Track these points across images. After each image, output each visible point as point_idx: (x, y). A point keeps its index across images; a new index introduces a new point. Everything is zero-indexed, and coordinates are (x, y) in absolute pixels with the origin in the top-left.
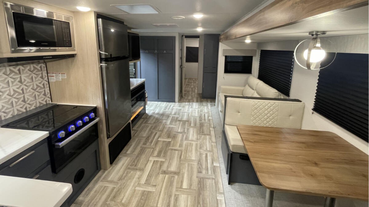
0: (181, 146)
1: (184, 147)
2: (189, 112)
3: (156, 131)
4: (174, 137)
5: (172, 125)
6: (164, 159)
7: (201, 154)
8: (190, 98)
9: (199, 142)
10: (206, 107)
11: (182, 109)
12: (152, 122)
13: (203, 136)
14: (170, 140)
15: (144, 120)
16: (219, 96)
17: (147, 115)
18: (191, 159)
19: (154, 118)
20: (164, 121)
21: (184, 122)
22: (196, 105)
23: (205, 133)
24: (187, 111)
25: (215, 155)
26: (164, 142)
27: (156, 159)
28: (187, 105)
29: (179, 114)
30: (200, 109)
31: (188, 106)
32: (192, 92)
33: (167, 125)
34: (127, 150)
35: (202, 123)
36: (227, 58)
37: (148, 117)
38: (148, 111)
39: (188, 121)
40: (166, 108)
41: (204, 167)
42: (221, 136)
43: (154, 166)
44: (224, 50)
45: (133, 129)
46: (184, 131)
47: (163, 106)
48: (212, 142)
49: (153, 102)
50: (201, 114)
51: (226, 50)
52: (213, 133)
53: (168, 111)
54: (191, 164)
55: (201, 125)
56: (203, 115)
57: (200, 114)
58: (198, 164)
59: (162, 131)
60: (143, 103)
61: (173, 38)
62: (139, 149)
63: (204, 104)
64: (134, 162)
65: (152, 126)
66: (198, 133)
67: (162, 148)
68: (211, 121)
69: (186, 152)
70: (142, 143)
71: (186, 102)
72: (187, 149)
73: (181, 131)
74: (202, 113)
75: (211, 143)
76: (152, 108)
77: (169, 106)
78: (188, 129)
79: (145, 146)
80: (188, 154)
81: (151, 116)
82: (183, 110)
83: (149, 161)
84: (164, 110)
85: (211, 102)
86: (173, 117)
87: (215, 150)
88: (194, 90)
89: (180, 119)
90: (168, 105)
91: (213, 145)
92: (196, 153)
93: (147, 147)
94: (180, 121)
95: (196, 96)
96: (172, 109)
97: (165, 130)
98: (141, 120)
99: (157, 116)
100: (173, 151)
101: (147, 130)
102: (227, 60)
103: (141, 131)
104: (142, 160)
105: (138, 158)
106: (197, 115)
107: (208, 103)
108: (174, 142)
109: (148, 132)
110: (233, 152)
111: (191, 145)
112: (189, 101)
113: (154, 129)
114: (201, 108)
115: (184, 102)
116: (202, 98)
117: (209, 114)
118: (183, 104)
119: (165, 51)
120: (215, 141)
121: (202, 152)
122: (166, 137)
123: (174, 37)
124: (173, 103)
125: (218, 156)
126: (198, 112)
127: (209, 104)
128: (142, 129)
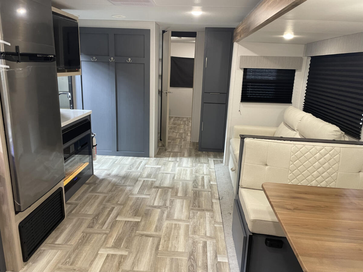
0: (158, 229)
1: (164, 231)
2: (175, 172)
3: (113, 204)
4: (147, 214)
5: (142, 194)
6: (127, 251)
7: (194, 243)
8: (176, 150)
9: (192, 223)
10: (205, 165)
11: (163, 168)
12: (105, 191)
13: (199, 213)
14: (137, 219)
15: (89, 187)
16: (229, 144)
17: (96, 178)
18: (176, 250)
19: (109, 182)
20: (128, 188)
21: (165, 190)
22: (188, 161)
23: (204, 207)
24: (172, 171)
25: (220, 244)
26: (126, 222)
27: (112, 252)
28: (172, 161)
29: (156, 176)
30: (194, 169)
31: (172, 163)
32: (181, 141)
33: (133, 194)
34: (57, 238)
35: (198, 192)
36: (248, 73)
37: (97, 182)
38: (97, 171)
39: (172, 188)
40: (133, 166)
41: (200, 263)
42: (232, 212)
43: (107, 264)
44: (242, 57)
45: (68, 201)
46: (165, 204)
47: (127, 163)
48: (216, 222)
49: (107, 157)
50: (196, 177)
51: (247, 57)
52: (217, 207)
53: (135, 172)
54: (177, 259)
55: (196, 195)
56: (200, 178)
57: (194, 176)
58: (190, 258)
59: (124, 204)
60: (87, 158)
61: (146, 33)
62: (79, 235)
63: (203, 159)
64: (69, 257)
65: (105, 197)
66: (191, 207)
67: (123, 233)
68: (215, 188)
69: (166, 239)
70: (85, 225)
71: (169, 157)
72: (170, 234)
73: (160, 205)
74: (198, 174)
75: (214, 225)
76: (105, 167)
77: (138, 163)
78: (172, 202)
79: (91, 230)
80: (172, 243)
81: (103, 180)
82: (164, 170)
83: (98, 256)
84: (128, 169)
85: (215, 157)
86: (144, 181)
87: (221, 235)
88: (185, 137)
89: (157, 184)
90: (135, 161)
91: (218, 229)
92: (187, 241)
93: (96, 231)
94: (157, 187)
95: (188, 146)
96: (144, 169)
97: (130, 203)
98: (84, 187)
99: (114, 180)
100: (144, 238)
101: (96, 204)
102: (248, 77)
103: (85, 205)
104: (84, 254)
105: (77, 251)
106: (188, 177)
107: (209, 159)
108: (146, 223)
109: (98, 206)
110: (253, 233)
111: (177, 227)
112: (175, 155)
113: (109, 201)
114: (197, 167)
115: (166, 156)
116: (199, 151)
117: (211, 176)
118: (165, 159)
119: (130, 59)
120: (222, 221)
121: (196, 240)
122: (131, 214)
123: (148, 31)
124: (145, 158)
125: (226, 245)
126: (191, 173)
127: (211, 161)
128: (87, 202)
